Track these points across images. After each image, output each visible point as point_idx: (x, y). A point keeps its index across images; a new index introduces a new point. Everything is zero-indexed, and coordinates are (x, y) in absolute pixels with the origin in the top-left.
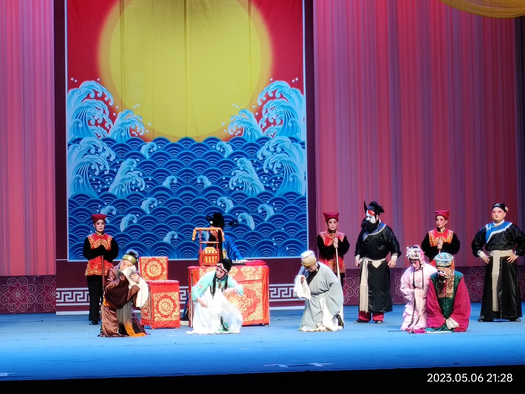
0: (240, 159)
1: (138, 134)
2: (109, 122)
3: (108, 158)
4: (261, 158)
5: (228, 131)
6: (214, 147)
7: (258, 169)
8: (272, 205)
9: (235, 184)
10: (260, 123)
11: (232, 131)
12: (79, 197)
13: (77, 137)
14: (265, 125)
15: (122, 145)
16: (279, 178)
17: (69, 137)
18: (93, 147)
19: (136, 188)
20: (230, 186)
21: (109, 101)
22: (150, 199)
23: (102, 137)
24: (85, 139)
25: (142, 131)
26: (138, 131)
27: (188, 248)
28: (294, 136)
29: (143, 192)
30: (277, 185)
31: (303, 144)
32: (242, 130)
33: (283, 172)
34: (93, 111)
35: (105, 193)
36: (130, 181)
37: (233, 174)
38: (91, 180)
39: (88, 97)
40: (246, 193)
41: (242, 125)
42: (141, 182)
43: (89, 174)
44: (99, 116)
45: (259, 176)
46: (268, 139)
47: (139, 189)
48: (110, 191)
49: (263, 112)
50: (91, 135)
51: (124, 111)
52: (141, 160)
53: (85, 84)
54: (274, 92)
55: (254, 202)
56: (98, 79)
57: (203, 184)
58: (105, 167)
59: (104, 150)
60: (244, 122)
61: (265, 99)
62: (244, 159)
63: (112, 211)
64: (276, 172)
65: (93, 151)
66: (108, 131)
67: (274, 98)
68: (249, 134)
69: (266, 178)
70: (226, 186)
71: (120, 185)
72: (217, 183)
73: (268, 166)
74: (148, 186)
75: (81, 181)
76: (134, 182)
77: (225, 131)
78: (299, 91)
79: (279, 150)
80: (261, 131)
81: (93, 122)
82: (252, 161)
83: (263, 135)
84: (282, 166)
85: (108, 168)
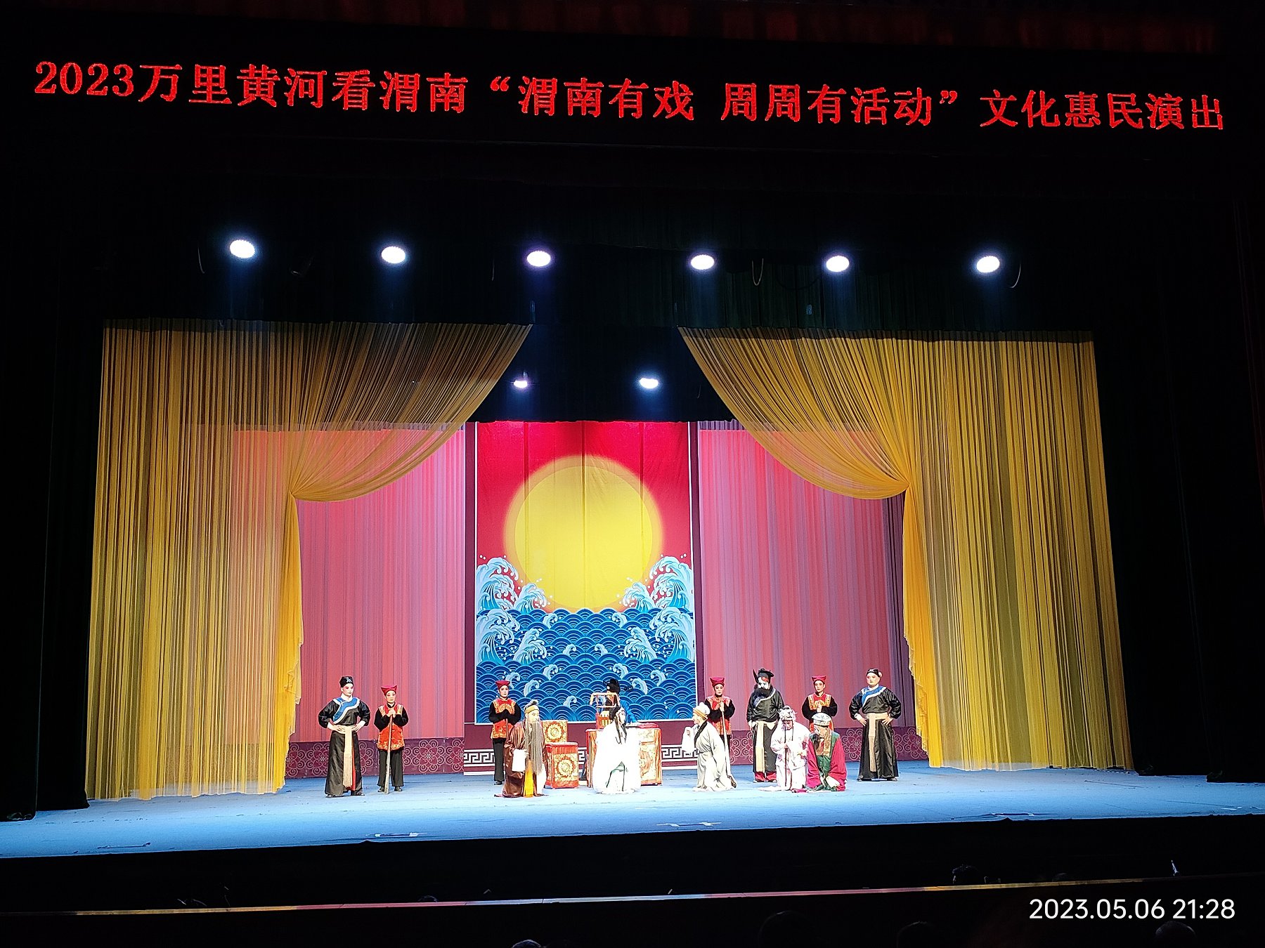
0: (634, 628)
1: (541, 606)
2: (514, 595)
3: (513, 628)
4: (653, 628)
5: (622, 603)
6: (610, 617)
7: (650, 638)
8: (664, 671)
9: (629, 652)
10: (652, 595)
11: (626, 603)
12: (486, 664)
13: (485, 609)
14: (656, 597)
15: (526, 616)
16: (669, 646)
17: (478, 609)
18: (499, 618)
19: (538, 656)
20: (625, 653)
21: (515, 575)
22: (551, 666)
23: (508, 609)
24: (492, 611)
25: (543, 603)
26: (541, 604)
27: (587, 712)
28: (683, 607)
29: (545, 659)
30: (667, 652)
31: (691, 614)
32: (635, 602)
33: (674, 641)
34: (499, 586)
35: (510, 661)
36: (533, 649)
37: (627, 642)
38: (497, 649)
39: (496, 572)
40: (639, 660)
41: (636, 597)
42: (543, 650)
43: (495, 643)
44: (505, 589)
45: (651, 644)
46: (660, 610)
47: (541, 656)
48: (514, 659)
49: (655, 585)
50: (498, 608)
51: (528, 585)
52: (543, 630)
53: (493, 560)
54: (664, 567)
55: (647, 668)
56: (505, 557)
57: (600, 652)
58: (510, 637)
59: (509, 621)
60: (637, 595)
61: (656, 573)
62: (637, 628)
63: (516, 677)
64: (667, 640)
65: (499, 622)
66: (513, 603)
67: (664, 572)
68: (642, 606)
69: (658, 646)
70: (621, 653)
71: (524, 653)
72: (612, 651)
73: (659, 635)
74: (549, 654)
75: (488, 650)
76: (536, 651)
77: (620, 603)
78: (687, 566)
79: (669, 620)
80: (652, 602)
81: (499, 595)
82: (645, 631)
83: (654, 607)
84: (673, 635)
85: (513, 637)
